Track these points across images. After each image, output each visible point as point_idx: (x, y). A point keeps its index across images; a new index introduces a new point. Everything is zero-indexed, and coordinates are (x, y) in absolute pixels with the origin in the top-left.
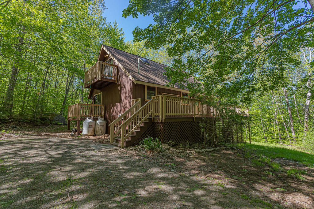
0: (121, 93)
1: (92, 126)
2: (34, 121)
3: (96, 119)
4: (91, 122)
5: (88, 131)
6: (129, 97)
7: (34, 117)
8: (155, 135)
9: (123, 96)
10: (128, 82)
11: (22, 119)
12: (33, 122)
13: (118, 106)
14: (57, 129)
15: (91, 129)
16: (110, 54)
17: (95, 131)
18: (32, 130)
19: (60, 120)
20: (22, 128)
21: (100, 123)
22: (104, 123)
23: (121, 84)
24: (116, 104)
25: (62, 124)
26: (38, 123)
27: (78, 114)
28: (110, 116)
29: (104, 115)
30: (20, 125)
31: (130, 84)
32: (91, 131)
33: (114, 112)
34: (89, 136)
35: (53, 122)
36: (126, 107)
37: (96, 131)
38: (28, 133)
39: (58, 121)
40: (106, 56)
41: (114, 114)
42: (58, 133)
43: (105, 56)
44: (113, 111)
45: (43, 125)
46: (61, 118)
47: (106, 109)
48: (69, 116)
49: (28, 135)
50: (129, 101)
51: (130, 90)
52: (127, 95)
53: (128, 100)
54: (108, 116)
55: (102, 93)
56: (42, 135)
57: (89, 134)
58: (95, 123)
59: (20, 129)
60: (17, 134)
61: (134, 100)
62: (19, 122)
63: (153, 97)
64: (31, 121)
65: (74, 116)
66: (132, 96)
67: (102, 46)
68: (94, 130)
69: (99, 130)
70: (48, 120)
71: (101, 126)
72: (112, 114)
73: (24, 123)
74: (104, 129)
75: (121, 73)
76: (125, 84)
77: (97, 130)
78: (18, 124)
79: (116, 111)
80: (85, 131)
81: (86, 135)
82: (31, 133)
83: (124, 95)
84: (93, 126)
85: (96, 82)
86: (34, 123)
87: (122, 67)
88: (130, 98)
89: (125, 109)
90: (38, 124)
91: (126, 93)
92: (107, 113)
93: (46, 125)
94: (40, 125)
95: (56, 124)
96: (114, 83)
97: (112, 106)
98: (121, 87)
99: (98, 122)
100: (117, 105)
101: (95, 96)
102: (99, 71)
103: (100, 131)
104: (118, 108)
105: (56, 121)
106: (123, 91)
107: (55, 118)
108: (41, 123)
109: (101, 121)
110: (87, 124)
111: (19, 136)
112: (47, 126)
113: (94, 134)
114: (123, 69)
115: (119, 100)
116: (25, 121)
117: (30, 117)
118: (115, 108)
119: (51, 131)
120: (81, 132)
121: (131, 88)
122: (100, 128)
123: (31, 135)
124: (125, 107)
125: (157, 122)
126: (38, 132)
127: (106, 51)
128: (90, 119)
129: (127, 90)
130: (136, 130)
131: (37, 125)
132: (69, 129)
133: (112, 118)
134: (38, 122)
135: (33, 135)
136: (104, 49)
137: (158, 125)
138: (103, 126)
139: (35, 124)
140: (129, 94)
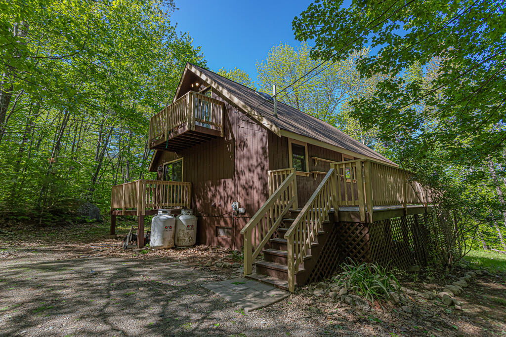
0: (234, 157)
1: (171, 227)
2: (39, 217)
3: (176, 213)
4: (168, 219)
5: (163, 239)
6: (258, 166)
7: (38, 209)
8: (345, 251)
9: (241, 165)
10: (254, 135)
11: (12, 214)
12: (37, 219)
13: (227, 185)
14: (87, 233)
15: (170, 234)
16: (207, 80)
17: (176, 239)
18: (36, 236)
19: (89, 213)
20: (12, 233)
21: (186, 220)
22: (194, 220)
23: (234, 139)
24: (223, 180)
25: (94, 222)
26: (46, 221)
27: (141, 203)
28: (205, 206)
29: (191, 203)
30: (7, 226)
31: (262, 139)
32: (170, 239)
33: (218, 197)
34: (165, 249)
35: (78, 218)
36: (251, 187)
37: (178, 237)
38: (27, 245)
39: (87, 214)
40: (195, 85)
41: (217, 201)
42: (91, 241)
43: (192, 86)
44: (214, 196)
45: (57, 225)
46: (92, 209)
47: (196, 192)
48: (116, 206)
49: (28, 250)
50: (258, 174)
51: (260, 151)
52: (254, 162)
53: (255, 172)
54: (201, 205)
55: (183, 158)
56: (61, 249)
57: (166, 246)
58: (176, 221)
59: (9, 234)
60: (5, 249)
61: (274, 173)
62: (7, 220)
63: (335, 165)
64: (32, 216)
65: (128, 206)
66: (267, 164)
67: (188, 66)
68: (175, 237)
69: (184, 235)
70: (67, 213)
71: (188, 226)
72: (212, 201)
73: (18, 221)
74: (193, 233)
75: (233, 118)
76: (245, 138)
77: (181, 236)
78: (5, 225)
79: (222, 194)
80: (155, 240)
81: (158, 248)
82: (35, 245)
83: (245, 162)
84: (173, 229)
85: (180, 136)
86: (38, 221)
87: (242, 103)
88: (263, 169)
89: (249, 190)
90: (48, 223)
91: (248, 159)
92: (197, 200)
93: (63, 225)
94: (50, 226)
95: (84, 222)
96: (215, 137)
97: (212, 185)
98: (234, 147)
99: (181, 218)
100: (225, 182)
101: (165, 166)
102: (190, 111)
103: (187, 239)
104: (228, 190)
105: (83, 214)
106: (240, 153)
107: (80, 210)
108: (53, 221)
109: (188, 217)
110: (161, 224)
111: (10, 254)
112: (65, 227)
113: (175, 245)
114: (245, 108)
115: (232, 173)
116: (20, 218)
117: (29, 208)
118: (221, 190)
119: (75, 239)
120: (147, 241)
121: (263, 148)
122: (186, 231)
123: (36, 251)
124: (246, 186)
125: (349, 221)
126: (49, 242)
127: (198, 74)
128: (166, 212)
129: (253, 152)
130: (313, 242)
131: (44, 226)
132: (113, 232)
133: (213, 210)
134: (46, 218)
135: (40, 251)
136: (193, 70)
137: (353, 228)
138: (192, 226)
139: (40, 223)
140: (259, 161)
